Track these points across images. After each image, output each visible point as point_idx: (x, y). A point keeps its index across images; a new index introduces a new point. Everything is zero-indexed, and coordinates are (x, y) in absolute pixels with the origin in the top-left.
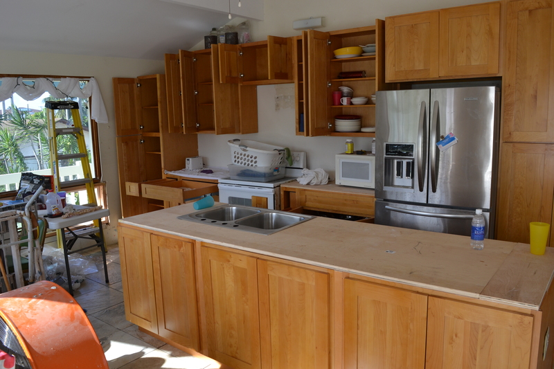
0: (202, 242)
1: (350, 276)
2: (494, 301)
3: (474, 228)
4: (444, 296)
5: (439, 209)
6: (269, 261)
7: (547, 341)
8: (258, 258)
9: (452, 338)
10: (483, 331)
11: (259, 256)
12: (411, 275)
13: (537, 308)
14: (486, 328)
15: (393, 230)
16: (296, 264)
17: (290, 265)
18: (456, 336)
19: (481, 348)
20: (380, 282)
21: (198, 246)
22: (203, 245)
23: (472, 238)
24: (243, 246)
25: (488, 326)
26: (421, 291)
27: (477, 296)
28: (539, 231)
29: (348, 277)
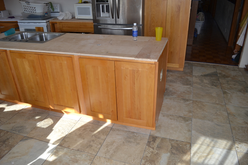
0: (10, 51)
1: (81, 57)
2: (140, 60)
3: (134, 32)
4: (121, 60)
5: (120, 26)
6: (44, 55)
7: (161, 74)
8: (39, 54)
9: (125, 77)
10: (137, 73)
11: (39, 53)
12: (108, 53)
13: (156, 61)
14: (138, 71)
15: (101, 36)
16: (57, 55)
17: (54, 55)
18: (127, 76)
19: (137, 80)
20: (94, 58)
21: (8, 53)
22: (11, 52)
23: (133, 36)
24: (30, 50)
25: (139, 70)
26: (111, 59)
27: (134, 58)
28: (159, 31)
29: (80, 58)
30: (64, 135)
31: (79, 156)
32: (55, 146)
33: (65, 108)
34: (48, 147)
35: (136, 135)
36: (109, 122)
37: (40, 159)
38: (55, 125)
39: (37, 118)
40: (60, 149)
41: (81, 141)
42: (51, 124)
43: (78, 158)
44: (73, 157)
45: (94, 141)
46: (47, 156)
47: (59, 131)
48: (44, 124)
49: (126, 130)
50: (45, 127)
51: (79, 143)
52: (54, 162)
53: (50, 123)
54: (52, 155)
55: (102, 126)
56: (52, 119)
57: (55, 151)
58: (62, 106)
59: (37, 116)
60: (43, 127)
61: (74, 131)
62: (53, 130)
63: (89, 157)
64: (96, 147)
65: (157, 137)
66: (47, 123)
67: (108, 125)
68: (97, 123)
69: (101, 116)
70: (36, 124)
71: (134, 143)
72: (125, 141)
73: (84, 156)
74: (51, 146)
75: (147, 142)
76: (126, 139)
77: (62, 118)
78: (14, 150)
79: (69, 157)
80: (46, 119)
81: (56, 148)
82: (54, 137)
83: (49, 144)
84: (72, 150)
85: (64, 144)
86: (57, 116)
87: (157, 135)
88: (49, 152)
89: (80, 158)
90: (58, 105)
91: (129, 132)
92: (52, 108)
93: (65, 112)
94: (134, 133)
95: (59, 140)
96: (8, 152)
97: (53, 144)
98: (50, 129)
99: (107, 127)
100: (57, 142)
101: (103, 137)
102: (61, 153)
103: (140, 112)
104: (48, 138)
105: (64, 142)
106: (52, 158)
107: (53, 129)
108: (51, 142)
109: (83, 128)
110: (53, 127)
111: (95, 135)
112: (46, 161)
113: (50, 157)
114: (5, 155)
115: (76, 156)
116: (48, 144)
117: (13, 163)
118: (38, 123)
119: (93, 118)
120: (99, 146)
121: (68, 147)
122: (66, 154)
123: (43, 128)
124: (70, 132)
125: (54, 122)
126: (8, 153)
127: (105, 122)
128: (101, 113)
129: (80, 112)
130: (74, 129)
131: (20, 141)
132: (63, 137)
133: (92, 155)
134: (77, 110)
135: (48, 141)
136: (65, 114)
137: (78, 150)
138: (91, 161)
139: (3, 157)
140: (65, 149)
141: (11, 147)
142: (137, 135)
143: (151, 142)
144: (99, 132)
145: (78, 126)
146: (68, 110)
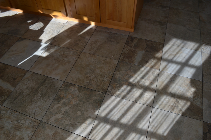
30: (54, 36)
31: (67, 52)
32: (46, 45)
33: (53, 12)
34: (41, 46)
35: (116, 35)
36: (93, 24)
37: (35, 55)
38: (45, 27)
39: (29, 22)
40: (51, 47)
41: (69, 41)
42: (41, 27)
44: (63, 53)
45: (80, 40)
46: (40, 53)
47: (49, 32)
48: (36, 27)
49: (108, 31)
50: (37, 29)
51: (67, 42)
52: (47, 57)
53: (41, 25)
54: (45, 52)
55: (86, 28)
56: (43, 22)
57: (47, 48)
58: (50, 10)
59: (29, 20)
60: (35, 29)
61: (62, 32)
62: (44, 32)
63: (76, 53)
64: (82, 45)
65: (134, 38)
66: (38, 26)
67: (93, 27)
68: (83, 25)
69: (86, 19)
70: (28, 28)
71: (115, 42)
72: (107, 41)
73: (71, 52)
74: (44, 45)
75: (125, 42)
76: (108, 39)
77: (51, 22)
78: (12, 48)
79: (59, 53)
80: (37, 22)
81: (47, 46)
82: (45, 38)
83: (42, 44)
84: (62, 48)
85: (54, 43)
86: (46, 19)
87: (136, 36)
88: (42, 50)
89: (68, 54)
90: (46, 9)
91: (111, 33)
92: (41, 12)
93: (53, 15)
94: (114, 34)
95: (50, 40)
96: (8, 50)
97: (45, 43)
98: (41, 31)
99: (91, 29)
100: (48, 42)
101: (88, 37)
102: (52, 50)
103: (121, 15)
104: (40, 38)
105: (54, 42)
106: (45, 54)
107: (44, 30)
108: (43, 41)
109: (70, 30)
110: (44, 29)
111: (81, 35)
112: (40, 57)
113: (43, 54)
114: (6, 53)
115: (65, 52)
116: (40, 43)
117: (13, 59)
118: (30, 26)
119: (79, 21)
120: (85, 44)
121: (58, 45)
122: (56, 51)
123: (35, 31)
124: (59, 33)
125: (44, 25)
126: (8, 52)
127: (90, 25)
128: (86, 16)
129: (67, 15)
130: (62, 31)
131: (17, 41)
132: (53, 38)
133: (79, 52)
134: (64, 13)
135: (41, 41)
137: (67, 48)
138: (78, 57)
139: (4, 54)
140: (56, 48)
141: (10, 46)
142: (118, 36)
143: (129, 41)
144: (84, 33)
145: (66, 28)
146: (55, 13)
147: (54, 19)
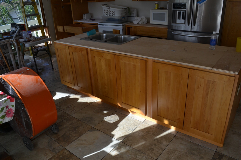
0: (91, 49)
2: (218, 71)
4: (196, 69)
5: (196, 33)
7: (239, 88)
8: (115, 55)
9: (198, 87)
10: (212, 84)
11: (116, 54)
12: (182, 60)
13: (237, 73)
14: (214, 82)
15: (175, 42)
16: (132, 57)
17: (129, 57)
18: (200, 86)
19: (211, 91)
20: (168, 63)
21: (89, 51)
22: (91, 50)
23: (210, 45)
24: (109, 50)
25: (215, 81)
26: (186, 67)
27: (211, 68)
29: (154, 62)
30: (127, 133)
31: (139, 157)
32: (118, 142)
33: (132, 108)
34: (112, 141)
35: (200, 148)
36: (173, 129)
37: (103, 151)
38: (120, 122)
39: (105, 112)
40: (122, 145)
41: (143, 143)
42: (116, 120)
43: (139, 159)
44: (134, 156)
45: (156, 145)
46: (110, 149)
47: (124, 128)
48: (111, 119)
49: (190, 140)
50: (111, 122)
51: (140, 144)
52: (116, 156)
53: (116, 119)
54: (115, 150)
55: (165, 131)
56: (118, 116)
57: (118, 146)
58: (130, 105)
59: (105, 111)
60: (109, 122)
61: (137, 131)
62: (118, 126)
63: (149, 159)
64: (157, 152)
65: (223, 155)
66: (113, 119)
67: (172, 132)
68: (161, 128)
69: (166, 122)
70: (103, 118)
71: (198, 156)
72: (187, 152)
73: (144, 158)
74: (115, 142)
75: (211, 158)
76: (189, 150)
77: (127, 117)
78: (82, 137)
79: (130, 155)
80: (113, 115)
81: (118, 144)
82: (118, 133)
83: (113, 139)
84: (134, 150)
85: (126, 141)
86: (123, 114)
87: (225, 153)
88: (112, 146)
89: (140, 158)
90: (125, 104)
91: (193, 143)
92: (120, 105)
93: (131, 111)
94: (198, 145)
95: (123, 137)
96: (78, 138)
97: (117, 140)
98: (115, 125)
99: (170, 134)
100: (120, 139)
101: (165, 143)
102: (123, 150)
103: (209, 126)
104: (113, 133)
106: (114, 153)
107: (119, 125)
108: (116, 137)
109: (146, 130)
110: (118, 124)
111: (157, 139)
112: (108, 154)
113: (113, 151)
114: (75, 140)
115: (137, 156)
116: (112, 139)
117: (80, 149)
118: (105, 118)
119: (158, 122)
120: (161, 151)
121: (131, 146)
122: (127, 152)
123: (109, 123)
124: (133, 132)
125: (120, 119)
126: (77, 140)
127: (169, 128)
128: (167, 119)
129: (146, 114)
130: (137, 129)
131: (88, 131)
132: (126, 135)
133: (152, 159)
134: (143, 112)
135: (113, 136)
136: (131, 113)
137: (139, 151)
139: (72, 142)
140: (128, 148)
141: (80, 134)
142: (202, 149)
143: (216, 159)
144: (162, 137)
145: (142, 127)
146: (134, 110)
147: (131, 115)
